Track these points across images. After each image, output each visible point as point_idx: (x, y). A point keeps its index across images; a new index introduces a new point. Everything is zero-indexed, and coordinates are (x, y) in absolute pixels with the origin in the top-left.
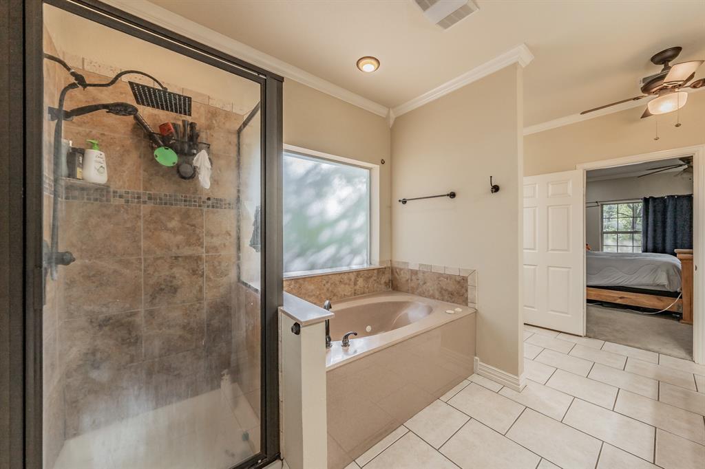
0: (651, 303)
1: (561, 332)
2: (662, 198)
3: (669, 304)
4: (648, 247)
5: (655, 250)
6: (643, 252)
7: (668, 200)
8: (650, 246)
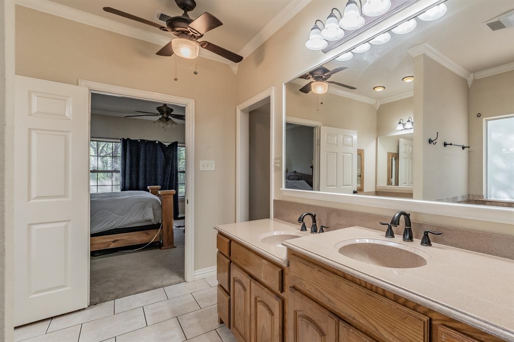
0: (142, 239)
1: (52, 318)
2: (137, 141)
3: (154, 236)
4: (126, 186)
5: (131, 189)
6: (122, 190)
7: (140, 143)
8: (128, 184)
